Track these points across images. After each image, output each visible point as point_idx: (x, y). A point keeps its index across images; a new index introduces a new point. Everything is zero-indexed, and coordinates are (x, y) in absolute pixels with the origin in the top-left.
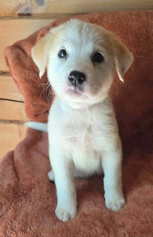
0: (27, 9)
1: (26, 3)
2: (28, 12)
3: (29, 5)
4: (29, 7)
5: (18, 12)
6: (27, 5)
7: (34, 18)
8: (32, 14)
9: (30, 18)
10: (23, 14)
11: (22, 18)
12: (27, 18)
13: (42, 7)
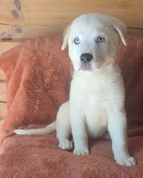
0: (9, 35)
1: (9, 31)
2: (9, 37)
3: (11, 33)
4: (10, 34)
5: (2, 37)
6: (9, 32)
7: (14, 41)
8: (12, 39)
9: (11, 42)
10: (6, 39)
11: (5, 42)
12: (9, 42)
13: (20, 34)
